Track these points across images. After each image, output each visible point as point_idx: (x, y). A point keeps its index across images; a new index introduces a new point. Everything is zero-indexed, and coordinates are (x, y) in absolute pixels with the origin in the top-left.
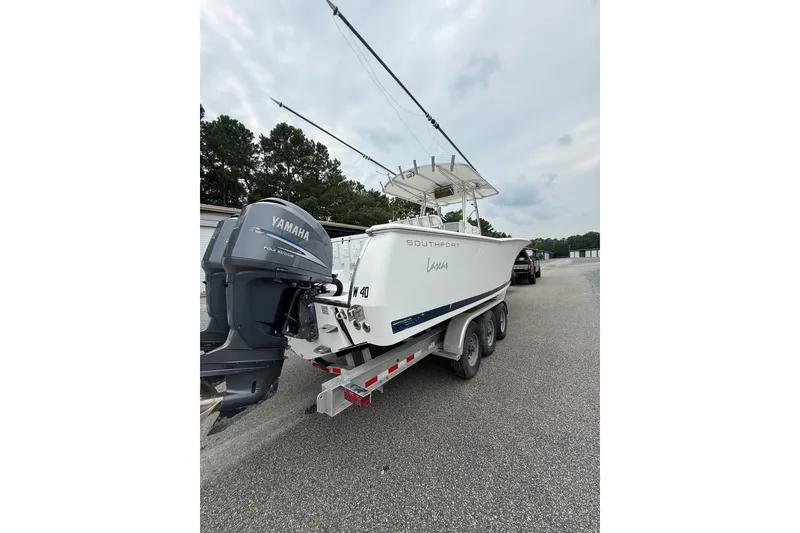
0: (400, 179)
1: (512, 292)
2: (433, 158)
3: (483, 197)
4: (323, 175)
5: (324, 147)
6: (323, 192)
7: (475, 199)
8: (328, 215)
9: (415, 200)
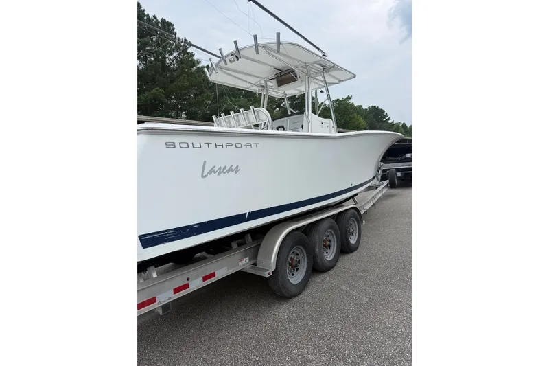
0: (222, 64)
1: (392, 196)
2: (255, 37)
3: (340, 81)
4: (169, 59)
5: (170, 24)
6: (172, 82)
7: (326, 85)
8: (181, 110)
9: (254, 89)
